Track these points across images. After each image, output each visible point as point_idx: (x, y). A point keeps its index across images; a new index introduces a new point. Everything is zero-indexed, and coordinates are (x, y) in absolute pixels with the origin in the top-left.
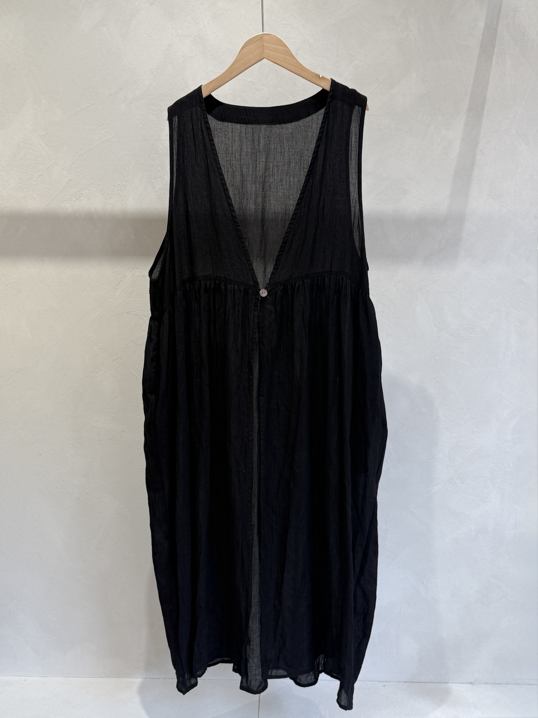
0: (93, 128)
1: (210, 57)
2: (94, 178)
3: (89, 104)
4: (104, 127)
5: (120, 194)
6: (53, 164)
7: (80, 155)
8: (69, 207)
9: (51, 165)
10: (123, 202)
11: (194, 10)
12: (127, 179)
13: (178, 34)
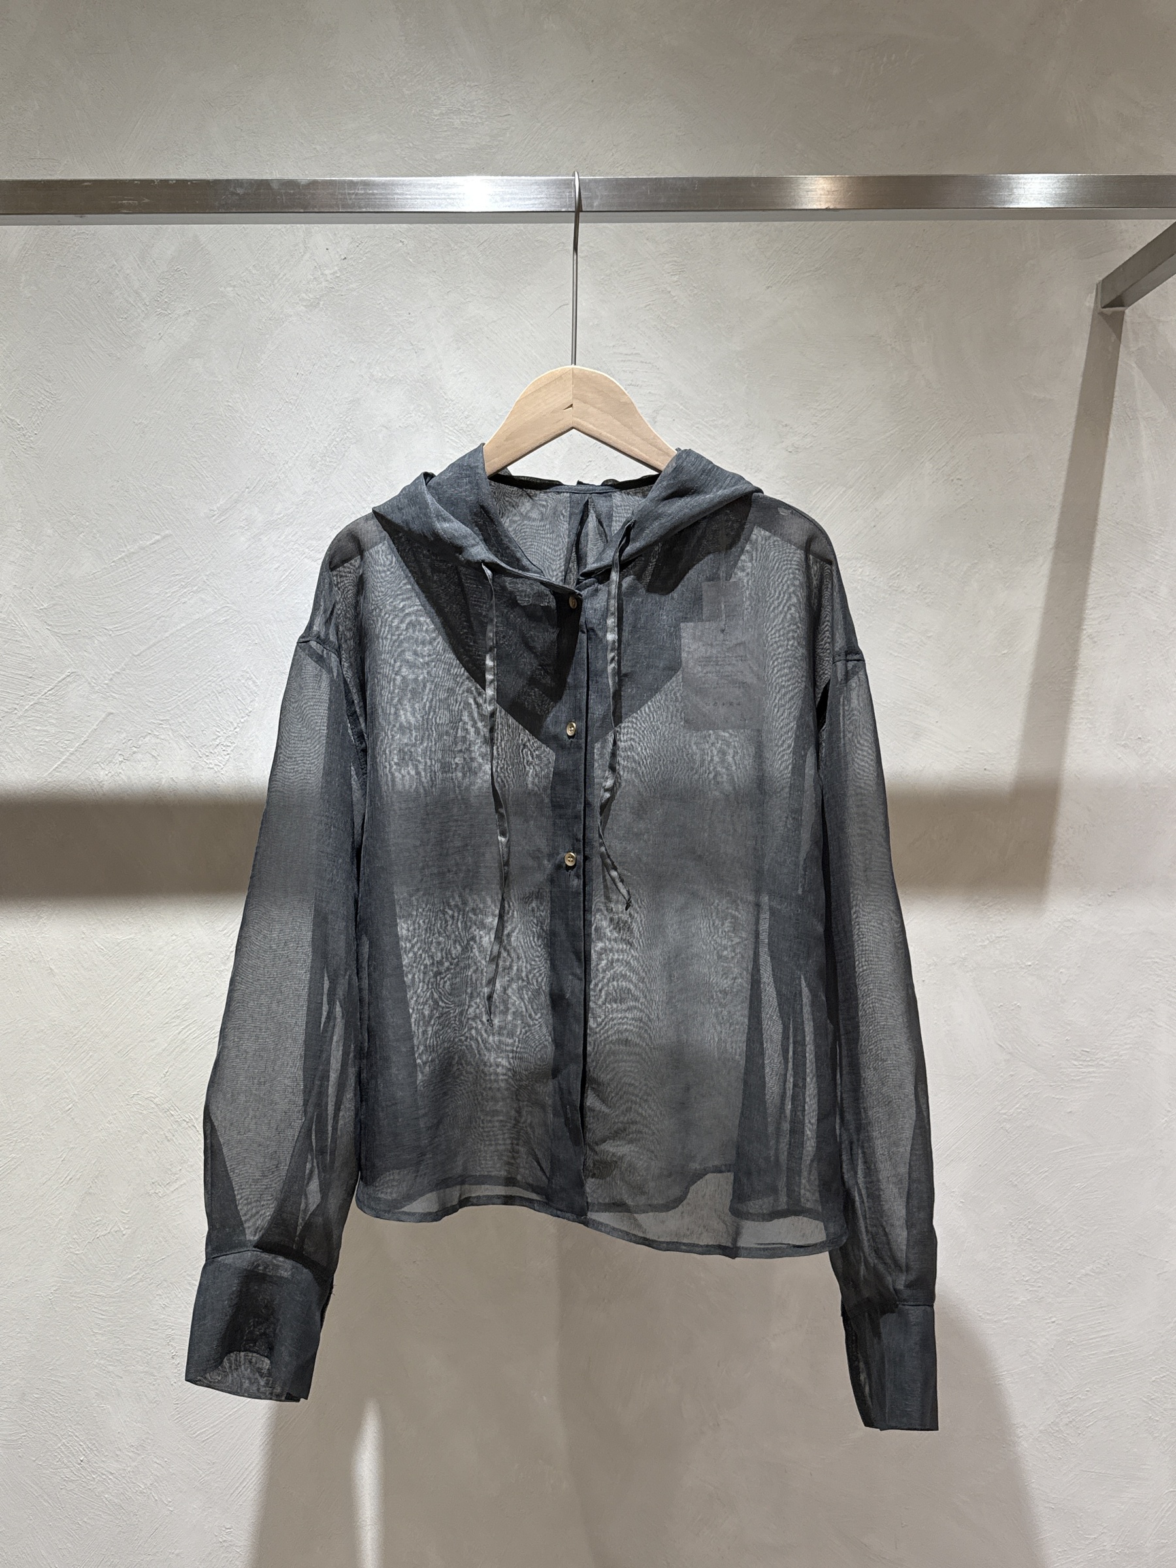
0: (167, 591)
1: (451, 429)
2: (169, 709)
3: (158, 537)
4: (195, 588)
5: (234, 745)
6: (68, 676)
7: (136, 654)
8: (106, 777)
9: (64, 679)
10: (242, 764)
11: (412, 320)
12: (250, 709)
13: (373, 376)
